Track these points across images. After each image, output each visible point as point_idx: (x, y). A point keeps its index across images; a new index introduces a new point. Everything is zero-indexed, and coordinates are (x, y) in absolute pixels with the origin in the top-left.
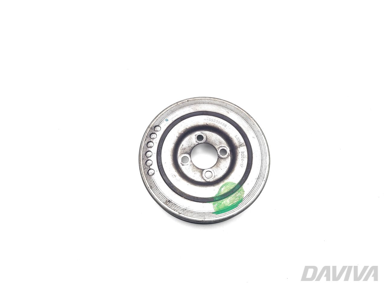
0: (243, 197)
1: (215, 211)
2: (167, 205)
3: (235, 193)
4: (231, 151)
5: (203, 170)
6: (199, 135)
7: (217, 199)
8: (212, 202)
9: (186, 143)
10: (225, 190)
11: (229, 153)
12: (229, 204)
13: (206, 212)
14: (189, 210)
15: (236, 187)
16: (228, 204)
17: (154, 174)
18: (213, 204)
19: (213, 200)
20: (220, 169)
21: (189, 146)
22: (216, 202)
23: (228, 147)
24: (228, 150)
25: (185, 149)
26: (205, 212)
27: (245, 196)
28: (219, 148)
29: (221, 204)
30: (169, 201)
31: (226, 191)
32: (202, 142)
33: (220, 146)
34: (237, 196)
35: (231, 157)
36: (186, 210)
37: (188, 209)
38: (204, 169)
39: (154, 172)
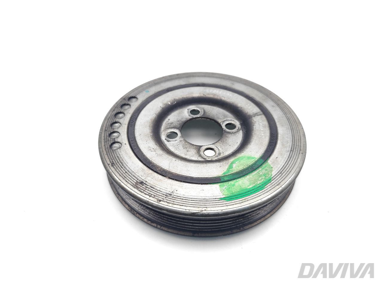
0: (271, 176)
1: (224, 196)
2: (137, 188)
3: (258, 171)
4: (241, 124)
5: (201, 146)
6: (193, 109)
7: (226, 179)
8: (218, 183)
9: (174, 117)
10: (238, 166)
11: (240, 127)
12: (249, 186)
13: (208, 198)
14: (177, 195)
15: (256, 162)
16: (246, 186)
17: (120, 148)
18: (220, 186)
19: (220, 180)
20: (228, 145)
21: (178, 120)
22: (225, 184)
23: (237, 120)
24: (237, 123)
25: (172, 123)
26: (206, 198)
27: (274, 173)
28: (224, 122)
29: (234, 185)
30: (142, 183)
31: (241, 168)
32: (198, 116)
33: (225, 119)
34: (261, 173)
35: (243, 131)
36: (171, 195)
37: (175, 194)
38: (203, 146)
39: (121, 146)
